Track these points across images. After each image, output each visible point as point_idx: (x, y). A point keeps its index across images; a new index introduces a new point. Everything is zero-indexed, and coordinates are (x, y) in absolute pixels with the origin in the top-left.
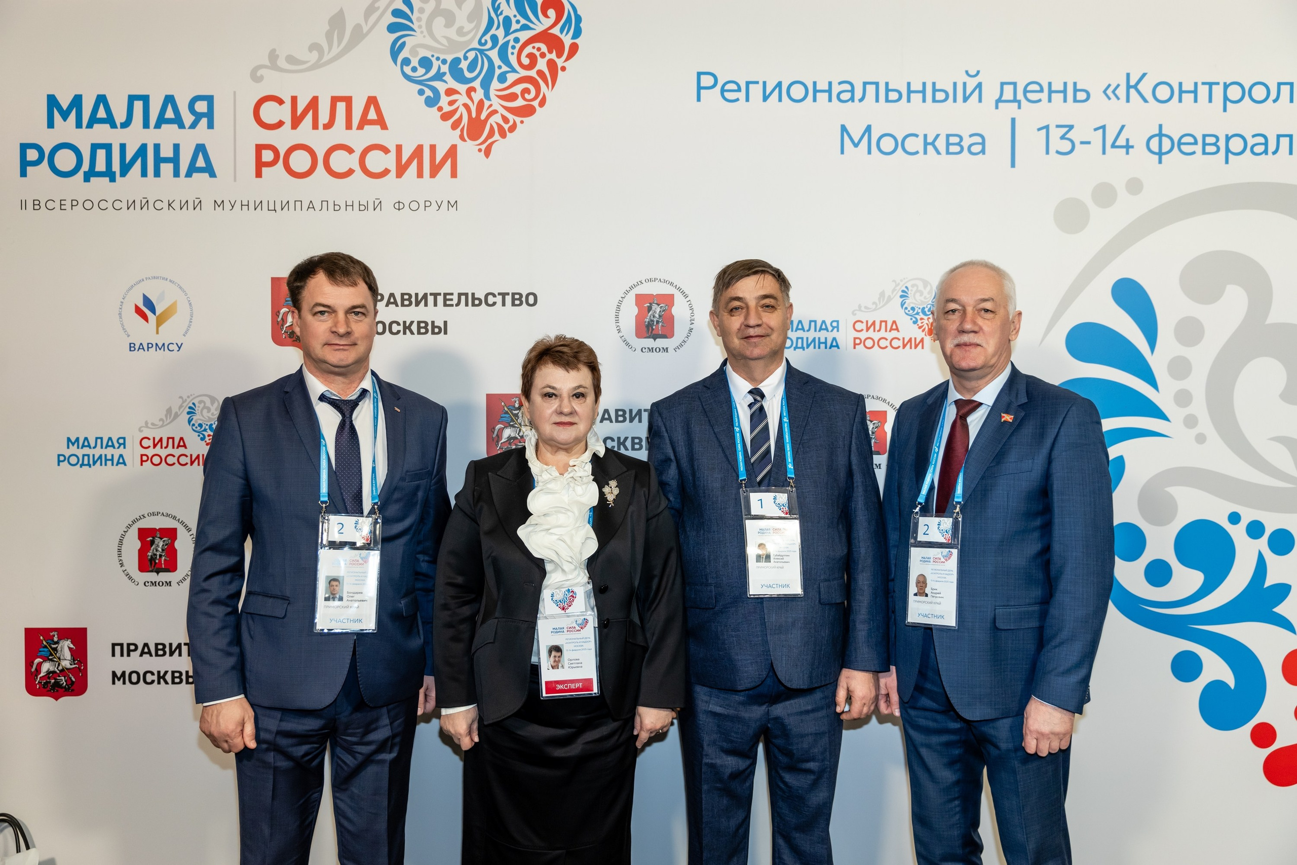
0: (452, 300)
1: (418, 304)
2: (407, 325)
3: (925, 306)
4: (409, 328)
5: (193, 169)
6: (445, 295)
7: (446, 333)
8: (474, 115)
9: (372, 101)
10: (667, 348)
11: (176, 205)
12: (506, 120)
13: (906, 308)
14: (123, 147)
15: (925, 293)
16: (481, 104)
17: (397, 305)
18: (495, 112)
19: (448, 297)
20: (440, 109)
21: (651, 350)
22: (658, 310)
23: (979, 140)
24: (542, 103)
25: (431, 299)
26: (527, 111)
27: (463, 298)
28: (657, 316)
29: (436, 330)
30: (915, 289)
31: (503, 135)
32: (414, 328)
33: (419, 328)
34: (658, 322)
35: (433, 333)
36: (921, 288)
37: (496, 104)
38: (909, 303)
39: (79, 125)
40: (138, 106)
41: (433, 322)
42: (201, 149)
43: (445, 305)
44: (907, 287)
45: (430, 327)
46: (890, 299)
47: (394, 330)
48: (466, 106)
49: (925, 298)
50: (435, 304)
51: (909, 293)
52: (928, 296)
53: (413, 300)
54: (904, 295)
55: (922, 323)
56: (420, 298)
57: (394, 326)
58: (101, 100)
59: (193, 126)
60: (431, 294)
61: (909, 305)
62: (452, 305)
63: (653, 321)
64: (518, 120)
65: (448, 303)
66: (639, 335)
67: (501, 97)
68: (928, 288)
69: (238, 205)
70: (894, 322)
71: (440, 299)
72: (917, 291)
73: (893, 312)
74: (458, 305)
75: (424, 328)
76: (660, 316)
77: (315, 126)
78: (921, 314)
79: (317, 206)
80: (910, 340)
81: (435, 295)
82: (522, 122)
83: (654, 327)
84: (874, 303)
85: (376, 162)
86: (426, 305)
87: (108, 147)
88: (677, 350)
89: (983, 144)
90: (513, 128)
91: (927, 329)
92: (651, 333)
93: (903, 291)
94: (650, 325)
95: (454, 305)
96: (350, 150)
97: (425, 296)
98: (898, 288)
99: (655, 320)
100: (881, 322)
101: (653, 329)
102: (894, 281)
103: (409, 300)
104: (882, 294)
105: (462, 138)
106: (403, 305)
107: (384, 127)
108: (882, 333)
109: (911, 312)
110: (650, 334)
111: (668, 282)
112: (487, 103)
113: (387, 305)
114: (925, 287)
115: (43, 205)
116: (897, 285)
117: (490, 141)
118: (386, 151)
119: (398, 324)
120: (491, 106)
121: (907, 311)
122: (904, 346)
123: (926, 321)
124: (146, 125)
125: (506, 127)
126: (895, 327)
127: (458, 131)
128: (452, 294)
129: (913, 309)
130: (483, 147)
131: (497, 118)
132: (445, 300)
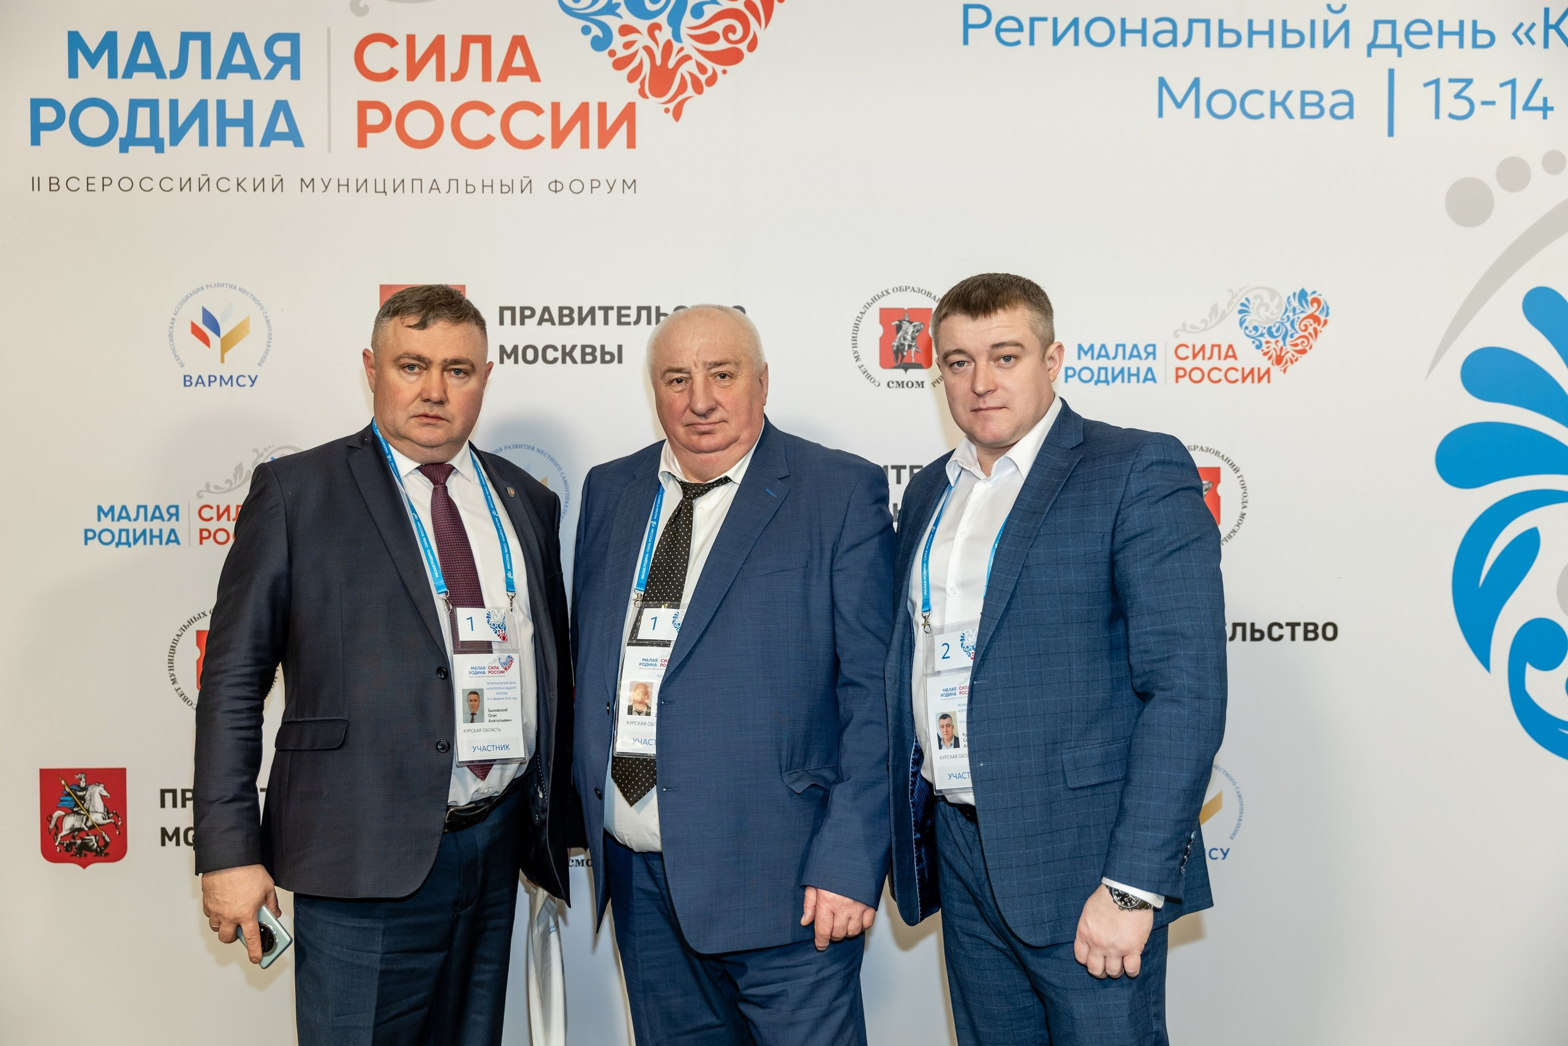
0: (628, 316)
1: (581, 321)
2: (568, 350)
3: (1272, 325)
4: (570, 354)
5: (270, 136)
6: (620, 309)
7: (620, 361)
8: (658, 62)
9: (518, 42)
10: (922, 382)
11: (248, 185)
12: (702, 69)
13: (1247, 328)
14: (174, 104)
15: (1273, 306)
16: (668, 47)
17: (553, 323)
18: (687, 58)
19: (623, 312)
20: (612, 53)
21: (900, 384)
22: (911, 330)
23: (1345, 99)
24: (752, 46)
25: (600, 315)
26: (732, 57)
27: (644, 313)
28: (909, 337)
29: (608, 358)
30: (1258, 301)
31: (698, 89)
32: (577, 354)
33: (584, 354)
34: (910, 346)
35: (603, 361)
36: (1267, 300)
37: (689, 46)
38: (1251, 320)
39: (112, 73)
40: (195, 47)
41: (603, 347)
42: (282, 107)
43: (620, 323)
44: (1247, 299)
45: (598, 354)
46: (1224, 315)
47: (550, 357)
48: (647, 49)
49: (1272, 314)
50: (606, 322)
51: (1251, 306)
52: (1276, 311)
53: (576, 315)
54: (1244, 310)
55: (1268, 347)
56: (584, 314)
57: (550, 352)
58: (144, 38)
59: (271, 75)
60: (600, 308)
61: (1250, 323)
62: (629, 324)
63: (903, 345)
64: (719, 68)
65: (624, 320)
66: (884, 364)
67: (694, 37)
68: (1277, 301)
69: (333, 185)
70: (1231, 347)
71: (613, 315)
72: (1262, 304)
73: (1229, 333)
74: (637, 322)
75: (590, 354)
76: (913, 338)
77: (440, 77)
78: (1266, 335)
79: (444, 187)
80: (1252, 371)
81: (606, 310)
82: (724, 72)
83: (905, 354)
84: (1204, 321)
85: (524, 125)
86: (593, 323)
87: (153, 105)
88: (936, 384)
89: (1351, 104)
90: (712, 81)
91: (1274, 356)
92: (901, 361)
93: (1243, 305)
94: (899, 350)
95: (632, 323)
96: (488, 110)
97: (592, 311)
98: (1235, 300)
99: (906, 343)
100: (1213, 346)
101: (903, 356)
102: (1230, 291)
103: (570, 315)
104: (1214, 308)
105: (642, 93)
106: (561, 323)
107: (535, 78)
108: (1214, 362)
109: (1254, 332)
110: (899, 362)
111: (924, 292)
112: (676, 46)
113: (540, 323)
114: (1272, 298)
115: (62, 184)
116: (1234, 297)
117: (680, 98)
118: (538, 110)
119: (555, 349)
120: (682, 49)
121: (1247, 332)
122: (1244, 379)
123: (1273, 346)
124: (206, 74)
125: (703, 78)
126: (1231, 353)
127: (637, 85)
128: (629, 308)
129: (1256, 328)
130: (671, 106)
131: (690, 67)
132: (620, 316)
